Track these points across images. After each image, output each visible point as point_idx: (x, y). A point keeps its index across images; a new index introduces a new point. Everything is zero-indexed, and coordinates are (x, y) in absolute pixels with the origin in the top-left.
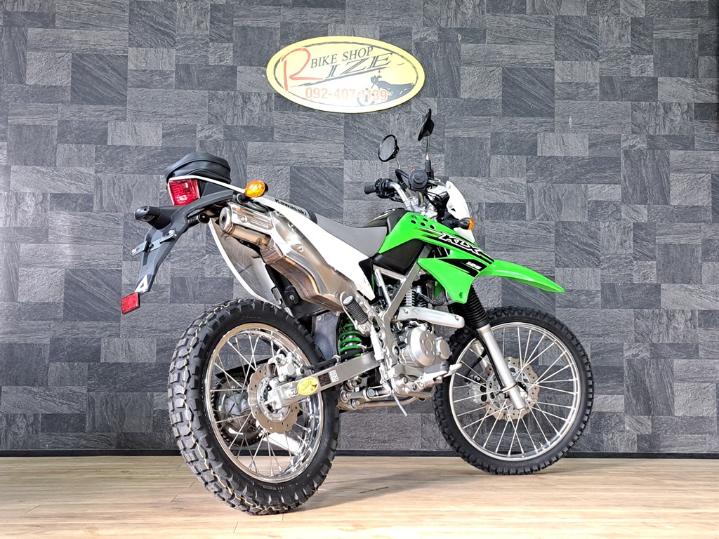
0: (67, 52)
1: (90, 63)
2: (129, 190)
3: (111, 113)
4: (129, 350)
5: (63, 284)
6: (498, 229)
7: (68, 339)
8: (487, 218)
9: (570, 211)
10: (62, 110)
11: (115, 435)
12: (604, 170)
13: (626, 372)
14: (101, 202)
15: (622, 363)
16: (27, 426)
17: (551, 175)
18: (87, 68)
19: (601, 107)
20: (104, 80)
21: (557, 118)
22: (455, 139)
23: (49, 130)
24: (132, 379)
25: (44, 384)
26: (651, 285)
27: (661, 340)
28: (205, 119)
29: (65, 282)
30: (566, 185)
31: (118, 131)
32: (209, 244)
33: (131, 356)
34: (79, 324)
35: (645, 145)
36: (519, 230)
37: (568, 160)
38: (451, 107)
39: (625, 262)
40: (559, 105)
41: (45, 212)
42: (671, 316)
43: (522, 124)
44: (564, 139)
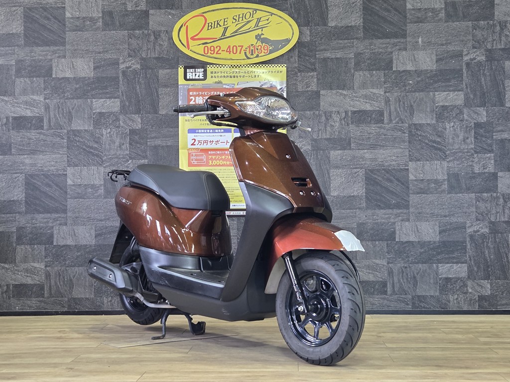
0: (20, 6)
1: (37, 14)
2: (70, 112)
3: (54, 52)
4: (75, 235)
5: (24, 185)
6: (361, 132)
7: (29, 227)
8: (352, 123)
9: (421, 115)
10: (17, 52)
11: (66, 299)
12: (449, 80)
13: (469, 245)
14: (49, 121)
15: (465, 238)
16: (2, 293)
17: (405, 86)
18: (35, 18)
19: (446, 28)
20: (48, 27)
21: (408, 39)
22: (325, 60)
23: (9, 68)
24: (78, 257)
25: (13, 261)
26: (490, 173)
27: (498, 218)
28: (126, 53)
29: (25, 185)
30: (417, 94)
31: (60, 66)
32: (132, 152)
33: (76, 240)
34: (36, 216)
35: (484, 58)
36: (379, 132)
37: (419, 73)
38: (320, 33)
39: (468, 156)
40: (411, 28)
41: (9, 131)
42: (507, 198)
43: (379, 45)
44: (416, 56)
